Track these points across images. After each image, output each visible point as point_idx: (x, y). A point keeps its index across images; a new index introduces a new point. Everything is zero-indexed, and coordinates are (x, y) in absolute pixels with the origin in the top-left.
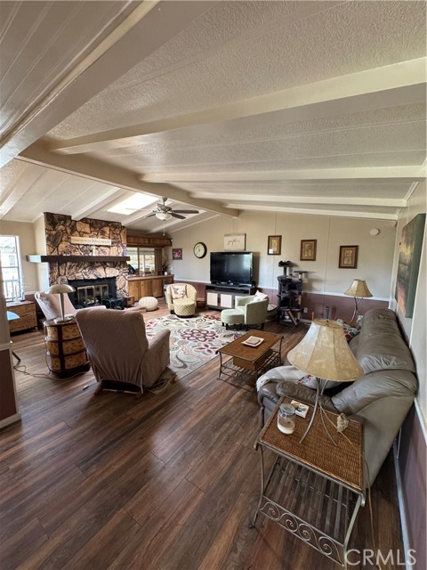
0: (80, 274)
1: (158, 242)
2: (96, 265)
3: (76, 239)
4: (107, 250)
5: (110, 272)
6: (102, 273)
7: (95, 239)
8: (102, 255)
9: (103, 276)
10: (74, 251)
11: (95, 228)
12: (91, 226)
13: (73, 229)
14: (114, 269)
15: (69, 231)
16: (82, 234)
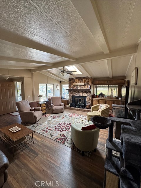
0: (75, 94)
1: (120, 81)
2: (80, 92)
3: (75, 84)
4: (83, 87)
5: (84, 95)
6: (81, 94)
7: (80, 84)
8: (81, 88)
9: (81, 95)
10: (74, 87)
11: (80, 80)
12: (79, 79)
13: (74, 81)
14: (85, 94)
15: (73, 82)
16: (76, 82)
